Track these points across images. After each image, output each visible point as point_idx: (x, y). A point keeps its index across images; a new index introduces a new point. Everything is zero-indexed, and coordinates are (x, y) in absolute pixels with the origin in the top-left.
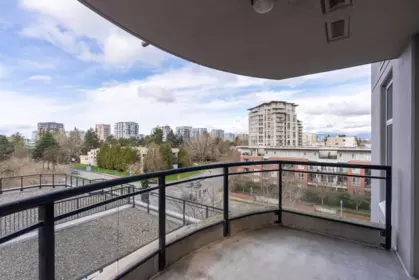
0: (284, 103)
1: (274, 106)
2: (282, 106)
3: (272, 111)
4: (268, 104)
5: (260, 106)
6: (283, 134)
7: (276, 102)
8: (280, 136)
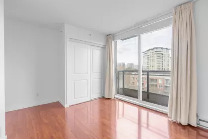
0: (162, 48)
1: (155, 50)
2: (160, 50)
3: (155, 53)
4: (153, 49)
5: (148, 51)
6: (161, 65)
7: (157, 48)
8: (159, 66)
